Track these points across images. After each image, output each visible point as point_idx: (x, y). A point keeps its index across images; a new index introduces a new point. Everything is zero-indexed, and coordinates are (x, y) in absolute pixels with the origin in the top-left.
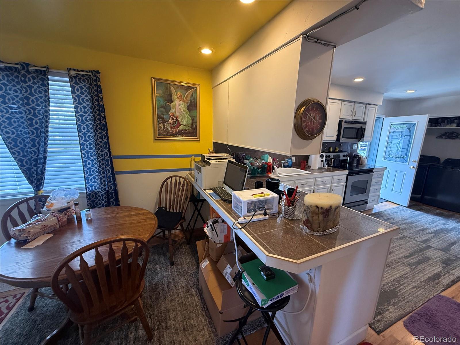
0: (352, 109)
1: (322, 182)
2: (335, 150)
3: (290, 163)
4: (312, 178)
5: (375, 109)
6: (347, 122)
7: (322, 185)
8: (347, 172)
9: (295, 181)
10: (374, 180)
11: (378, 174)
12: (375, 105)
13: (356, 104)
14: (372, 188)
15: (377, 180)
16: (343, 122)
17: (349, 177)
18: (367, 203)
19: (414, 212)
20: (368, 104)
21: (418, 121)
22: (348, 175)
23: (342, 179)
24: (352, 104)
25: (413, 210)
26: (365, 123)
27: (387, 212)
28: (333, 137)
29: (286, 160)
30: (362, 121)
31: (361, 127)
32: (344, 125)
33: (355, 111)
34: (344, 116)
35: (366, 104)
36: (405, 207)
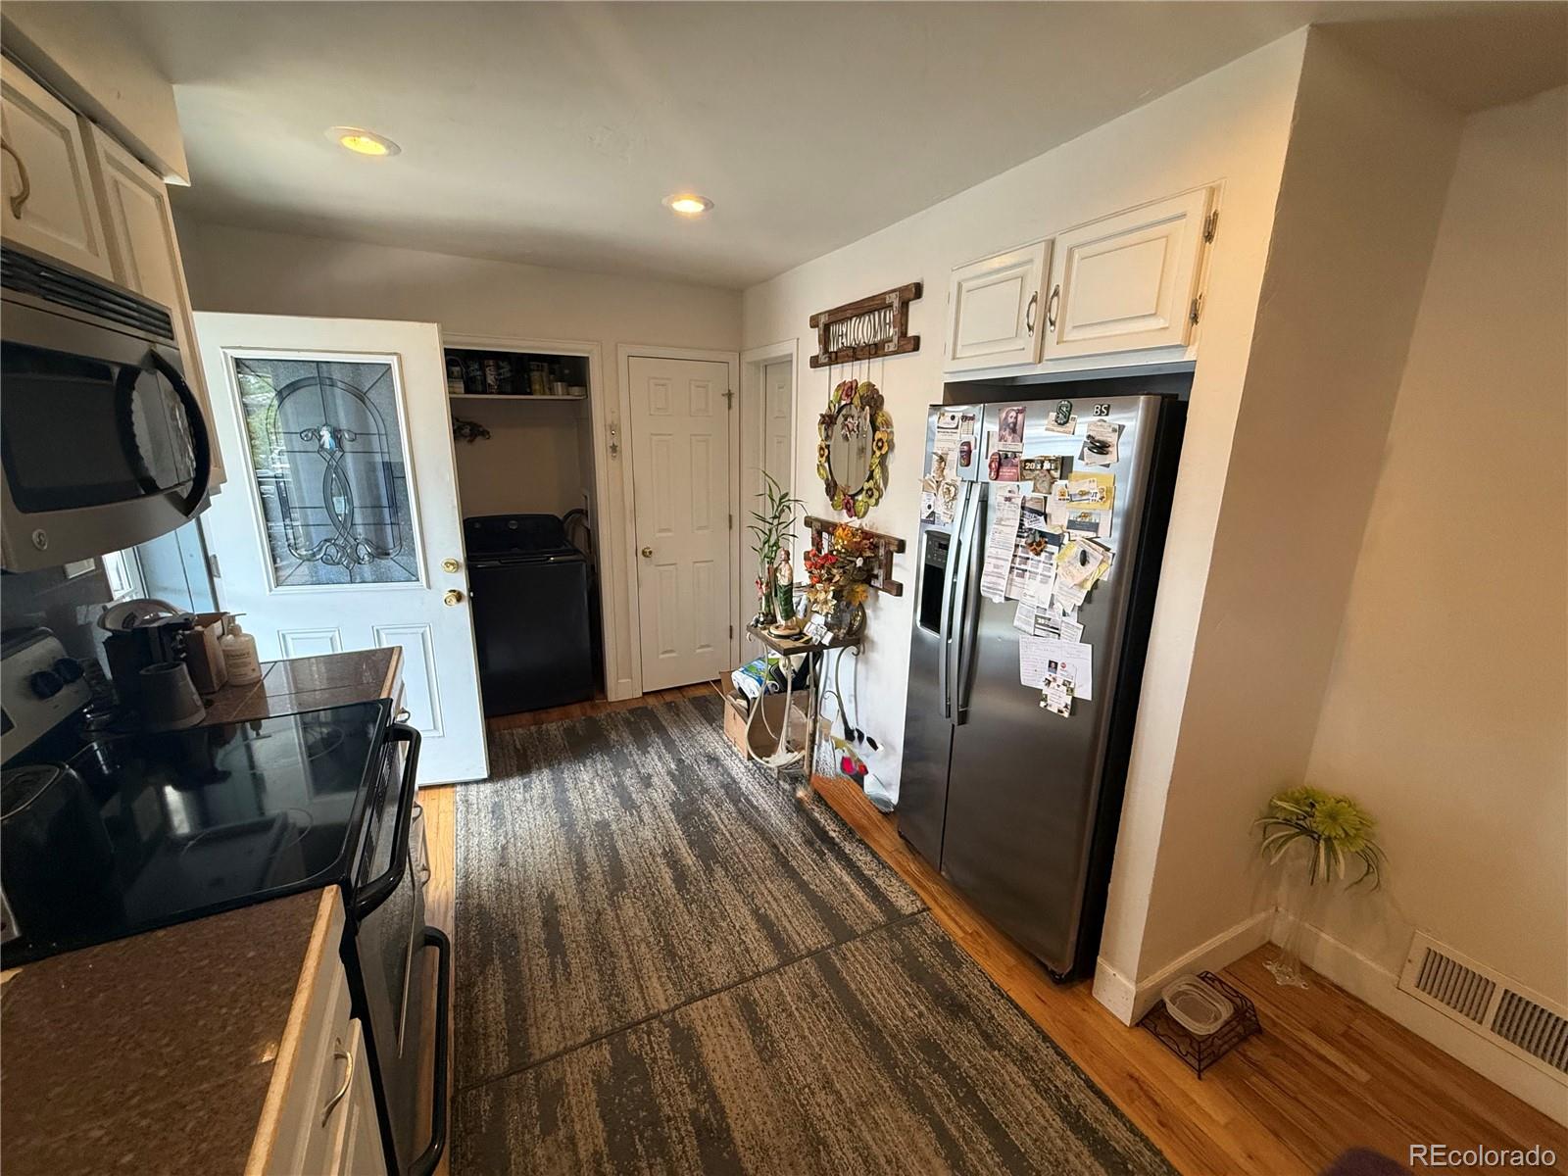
5: (155, 202)
12: (142, 161)
20: (95, 122)
31: (156, 359)
36: (484, 781)
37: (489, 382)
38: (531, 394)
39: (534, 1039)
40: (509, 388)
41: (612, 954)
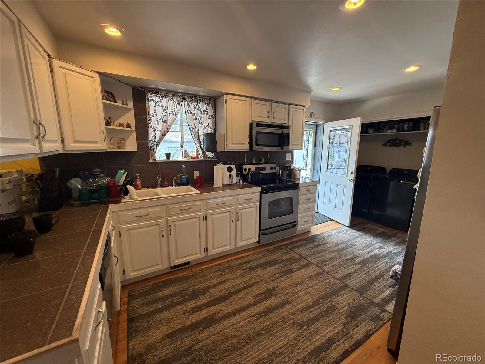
0: (268, 109)
1: (217, 204)
2: (261, 161)
3: (185, 180)
4: (199, 200)
5: (302, 110)
6: (259, 125)
7: (220, 208)
8: (259, 189)
9: (168, 206)
10: (302, 198)
11: (307, 190)
12: (301, 106)
13: (274, 104)
14: (301, 207)
15: (307, 197)
16: (254, 125)
17: (262, 195)
18: (295, 226)
19: (354, 233)
20: (292, 104)
21: (352, 125)
22: (261, 193)
23: (251, 199)
24: (268, 104)
25: (354, 231)
26: (288, 127)
27: (322, 236)
28: (244, 144)
29: (179, 175)
30: (286, 124)
31: (283, 132)
32: (256, 129)
33: (273, 113)
34: (257, 118)
35: (289, 104)
36: (347, 227)
37: (405, 128)
38: (419, 130)
39: (295, 249)
40: (411, 129)
41: (319, 254)
